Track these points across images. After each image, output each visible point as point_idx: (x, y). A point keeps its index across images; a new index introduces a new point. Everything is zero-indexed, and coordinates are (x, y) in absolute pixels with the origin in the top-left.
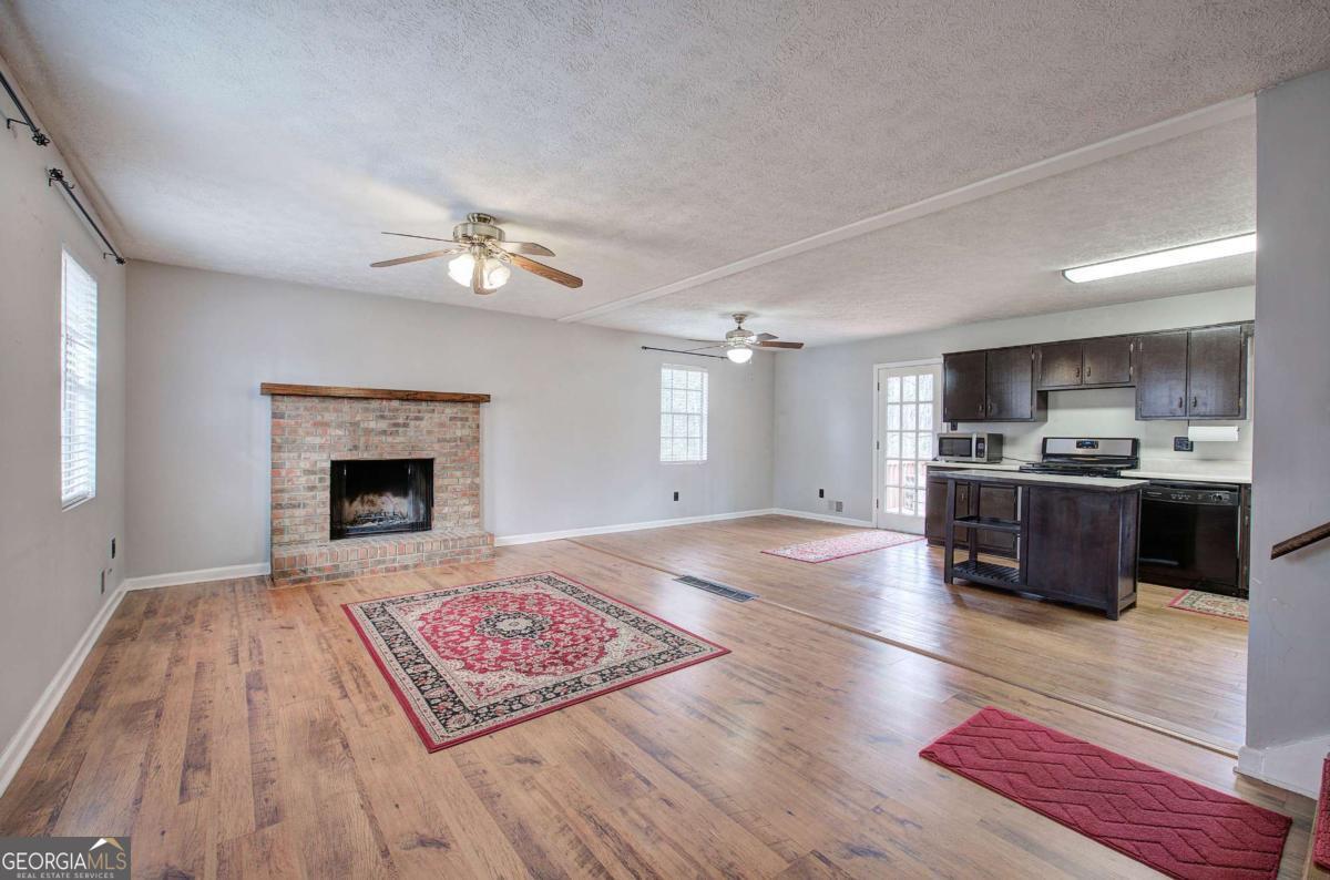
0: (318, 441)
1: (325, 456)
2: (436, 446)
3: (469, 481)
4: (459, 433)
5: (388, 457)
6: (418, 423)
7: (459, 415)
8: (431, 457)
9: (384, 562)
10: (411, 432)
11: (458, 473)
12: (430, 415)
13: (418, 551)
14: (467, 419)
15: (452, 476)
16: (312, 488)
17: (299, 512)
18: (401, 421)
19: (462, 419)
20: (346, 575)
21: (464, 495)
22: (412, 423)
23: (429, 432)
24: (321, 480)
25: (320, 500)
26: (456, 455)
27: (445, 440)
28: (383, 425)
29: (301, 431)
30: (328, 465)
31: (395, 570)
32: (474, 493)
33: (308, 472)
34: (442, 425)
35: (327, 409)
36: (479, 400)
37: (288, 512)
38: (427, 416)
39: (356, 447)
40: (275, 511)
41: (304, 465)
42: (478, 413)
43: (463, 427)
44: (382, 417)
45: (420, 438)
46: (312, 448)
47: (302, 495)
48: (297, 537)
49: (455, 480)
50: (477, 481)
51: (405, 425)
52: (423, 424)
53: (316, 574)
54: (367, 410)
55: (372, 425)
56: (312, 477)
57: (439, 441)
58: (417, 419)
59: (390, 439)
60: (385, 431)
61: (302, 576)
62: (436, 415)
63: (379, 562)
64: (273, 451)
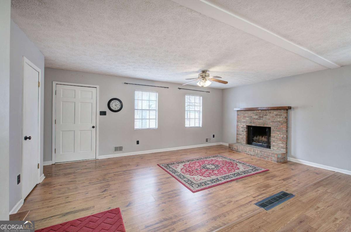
0: (244, 120)
1: (245, 124)
2: (271, 124)
3: (282, 136)
4: (278, 120)
5: (258, 126)
6: (266, 116)
7: (279, 114)
8: (270, 126)
9: (246, 152)
10: (264, 119)
11: (278, 133)
12: (270, 114)
13: (254, 152)
14: (281, 115)
15: (276, 133)
16: (243, 131)
17: (241, 136)
18: (261, 116)
19: (279, 115)
20: (239, 152)
21: (280, 140)
22: (265, 117)
23: (269, 119)
24: (244, 129)
25: (244, 135)
26: (278, 127)
27: (274, 122)
28: (257, 117)
29: (241, 118)
30: (246, 126)
31: (249, 155)
32: (287, 140)
33: (242, 128)
34: (273, 117)
35: (246, 113)
36: (288, 109)
37: (239, 136)
38: (269, 114)
39: (251, 122)
40: (237, 135)
41: (242, 126)
42: (287, 113)
43: (280, 118)
44: (257, 115)
45: (266, 121)
46: (244, 122)
47: (242, 133)
48: (240, 142)
49: (277, 135)
51: (262, 117)
52: (267, 117)
53: (234, 149)
54: (253, 113)
55: (255, 117)
56: (243, 129)
57: (272, 122)
58: (265, 115)
59: (258, 121)
60: (257, 119)
61: (232, 149)
62: (271, 114)
63: (245, 151)
64: (237, 122)
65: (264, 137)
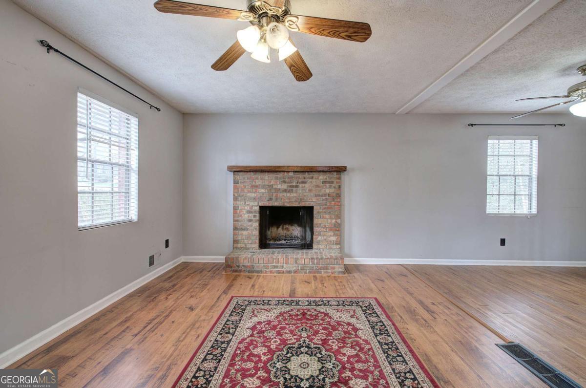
0: (253, 195)
1: (256, 203)
2: (314, 199)
3: (334, 221)
4: (327, 191)
5: (287, 205)
6: (303, 185)
7: (328, 180)
8: (311, 205)
9: (277, 267)
10: (300, 191)
11: (327, 216)
12: (311, 180)
13: (296, 263)
14: (332, 182)
15: (323, 217)
16: (250, 221)
17: (245, 233)
18: (294, 184)
19: (329, 182)
20: (258, 272)
21: (331, 230)
22: (301, 185)
23: (310, 191)
24: (255, 216)
25: (254, 228)
26: (326, 205)
27: (319, 195)
28: (284, 186)
29: (246, 190)
30: (257, 208)
31: (283, 272)
32: (338, 229)
33: (249, 212)
34: (317, 186)
35: (257, 178)
36: (340, 170)
37: (240, 232)
38: (309, 181)
39: (271, 199)
40: (235, 231)
41: (247, 208)
42: (339, 178)
43: (330, 187)
44: (284, 182)
45: (305, 194)
46: (251, 199)
47: (246, 224)
48: (244, 246)
49: (326, 220)
50: (339, 221)
51: (297, 187)
52: (306, 185)
53: (243, 268)
54: (276, 178)
55: (279, 187)
56: (251, 215)
57: (316, 196)
58: (303, 182)
59: (288, 195)
60: (286, 190)
61: (236, 268)
62: (314, 180)
63: (275, 267)
64: (234, 200)
65: (281, 227)
